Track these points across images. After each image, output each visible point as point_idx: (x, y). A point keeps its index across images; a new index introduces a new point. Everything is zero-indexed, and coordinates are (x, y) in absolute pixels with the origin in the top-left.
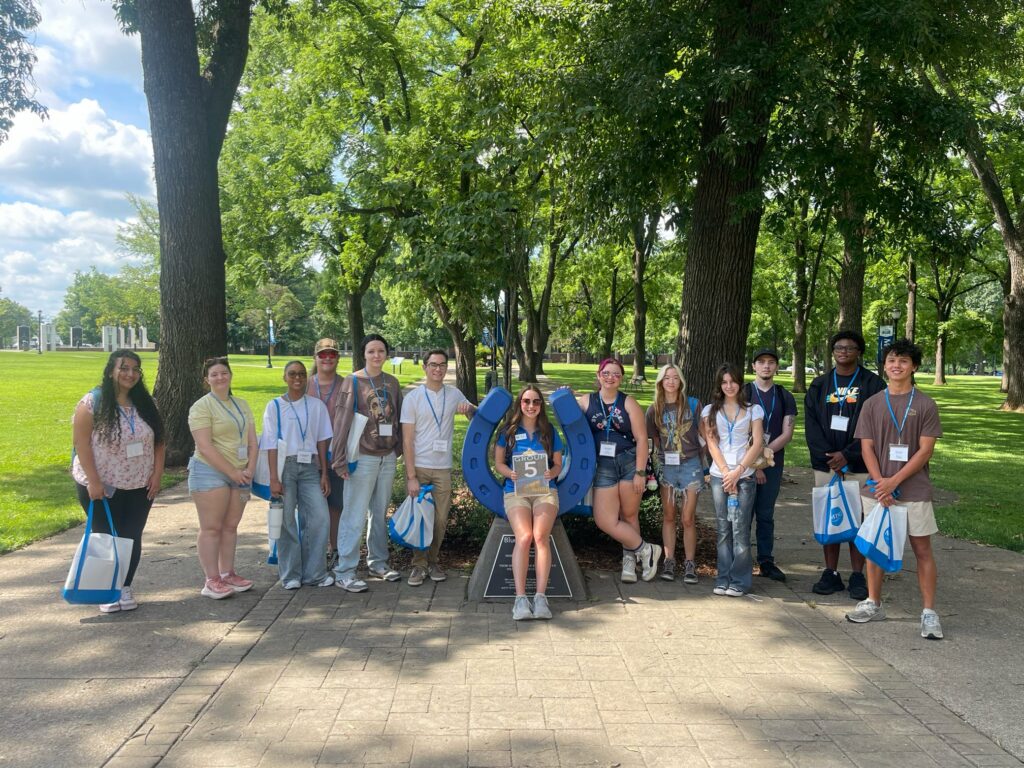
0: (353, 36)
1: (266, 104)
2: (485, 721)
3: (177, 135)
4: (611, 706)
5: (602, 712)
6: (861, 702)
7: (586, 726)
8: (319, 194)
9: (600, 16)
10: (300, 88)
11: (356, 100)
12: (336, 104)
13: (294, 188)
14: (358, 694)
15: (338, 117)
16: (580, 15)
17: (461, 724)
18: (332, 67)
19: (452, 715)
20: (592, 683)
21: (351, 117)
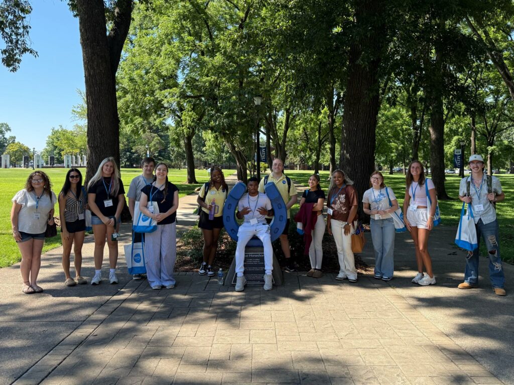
0: (185, 11)
2: (221, 340)
3: (96, 63)
4: (282, 333)
5: (278, 337)
6: (403, 331)
7: (268, 342)
8: (171, 88)
12: (178, 44)
13: (157, 86)
14: (163, 329)
15: (178, 50)
17: (209, 341)
18: (176, 26)
19: (207, 338)
20: (276, 323)
21: (185, 51)
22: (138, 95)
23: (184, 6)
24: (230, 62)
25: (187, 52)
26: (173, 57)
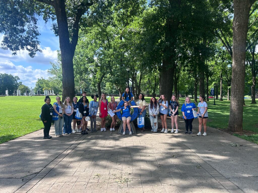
0: (98, 31)
1: (80, 44)
3: (66, 55)
8: (92, 63)
9: (144, 31)
10: (87, 41)
11: (99, 44)
12: (95, 45)
13: (86, 62)
15: (95, 47)
16: (141, 31)
18: (94, 37)
21: (98, 47)
22: (78, 66)
23: (97, 30)
24: (116, 52)
25: (99, 48)
26: (93, 50)
